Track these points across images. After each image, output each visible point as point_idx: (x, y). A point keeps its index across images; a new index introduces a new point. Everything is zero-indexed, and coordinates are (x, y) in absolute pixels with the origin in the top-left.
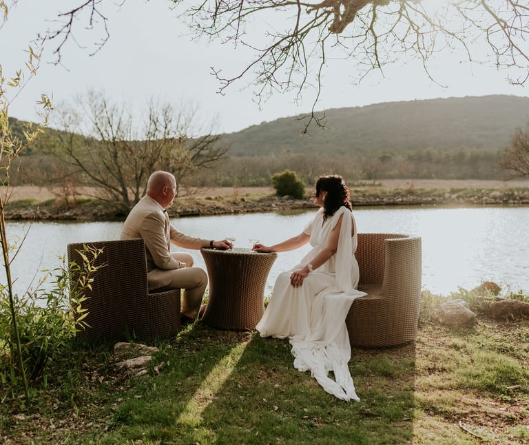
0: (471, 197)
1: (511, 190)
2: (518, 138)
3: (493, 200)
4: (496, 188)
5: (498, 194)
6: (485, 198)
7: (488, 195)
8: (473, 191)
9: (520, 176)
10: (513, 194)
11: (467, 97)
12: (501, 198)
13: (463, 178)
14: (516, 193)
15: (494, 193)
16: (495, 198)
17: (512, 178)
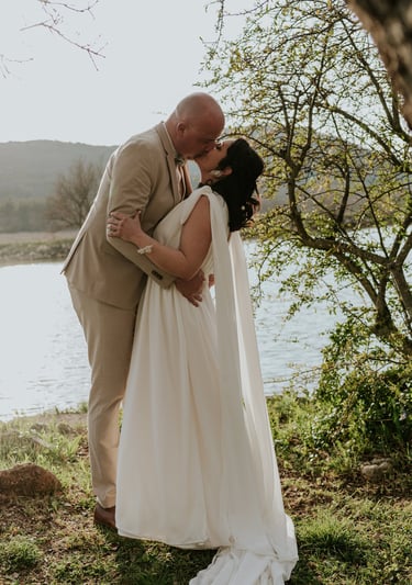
0: (17, 253)
1: (58, 242)
2: (62, 186)
3: (40, 256)
4: (43, 241)
5: (45, 248)
6: (32, 253)
7: (34, 249)
8: (18, 246)
9: (67, 226)
10: (61, 247)
11: (10, 142)
12: (49, 252)
13: (13, 231)
14: (64, 246)
15: (41, 247)
16: (42, 252)
17: (59, 229)
